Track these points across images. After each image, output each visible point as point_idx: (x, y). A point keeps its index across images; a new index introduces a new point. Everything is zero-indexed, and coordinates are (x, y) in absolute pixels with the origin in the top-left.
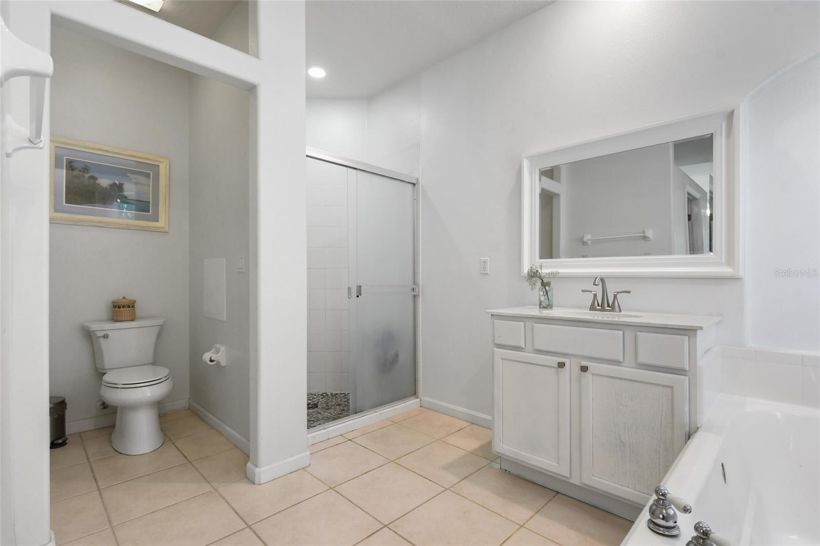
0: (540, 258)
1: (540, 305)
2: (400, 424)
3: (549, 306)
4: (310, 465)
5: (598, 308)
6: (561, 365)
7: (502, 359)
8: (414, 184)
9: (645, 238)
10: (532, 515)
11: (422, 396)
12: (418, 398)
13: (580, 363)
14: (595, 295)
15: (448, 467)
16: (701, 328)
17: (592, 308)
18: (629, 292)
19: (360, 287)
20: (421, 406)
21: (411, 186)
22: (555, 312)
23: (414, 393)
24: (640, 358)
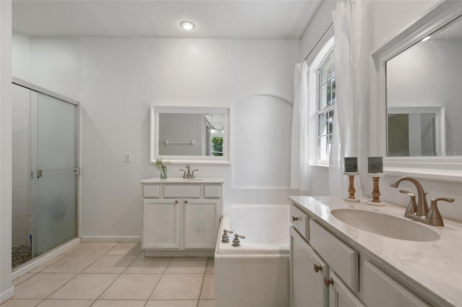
0: (159, 155)
1: (161, 177)
2: (72, 255)
3: (165, 177)
4: (15, 295)
5: (186, 177)
6: (177, 202)
7: (148, 204)
8: (76, 105)
9: (192, 144)
10: (166, 268)
11: (82, 235)
12: (78, 238)
13: (184, 200)
14: (185, 172)
15: (118, 265)
16: (224, 183)
17: (184, 177)
18: (198, 170)
19: (41, 171)
20: (81, 242)
21: (73, 106)
22: (169, 180)
23: (76, 235)
24: (207, 195)
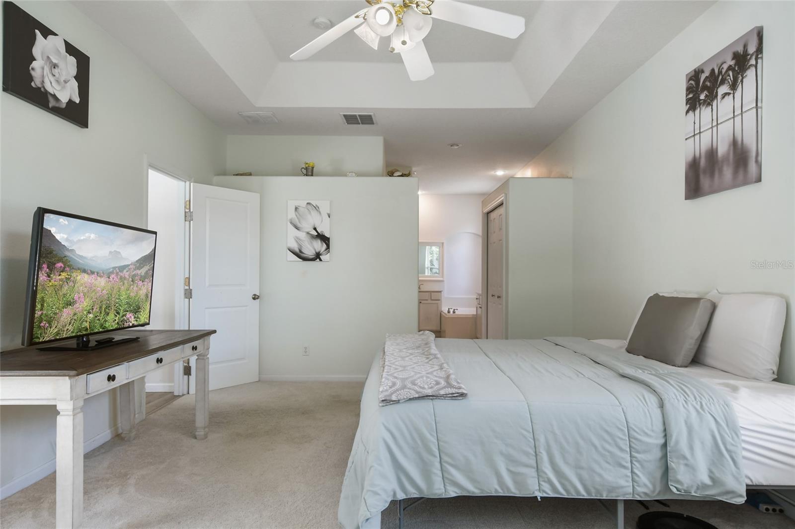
24: (432, 298)
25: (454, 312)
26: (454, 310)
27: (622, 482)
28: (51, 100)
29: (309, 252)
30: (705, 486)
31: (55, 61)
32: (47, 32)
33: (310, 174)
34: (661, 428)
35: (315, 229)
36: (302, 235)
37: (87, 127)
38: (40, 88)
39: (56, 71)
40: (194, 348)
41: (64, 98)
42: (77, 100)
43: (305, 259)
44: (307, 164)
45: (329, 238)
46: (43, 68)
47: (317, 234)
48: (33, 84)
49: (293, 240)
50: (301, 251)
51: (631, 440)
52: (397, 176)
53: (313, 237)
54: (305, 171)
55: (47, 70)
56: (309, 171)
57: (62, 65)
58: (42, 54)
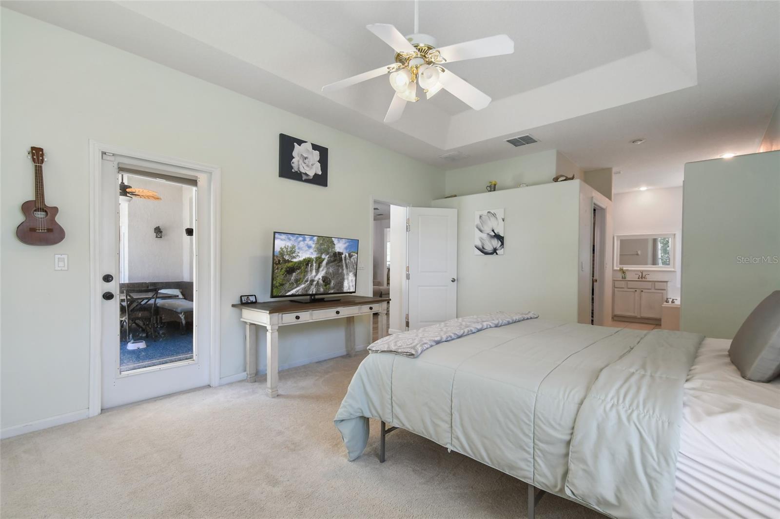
0: (620, 265)
1: (622, 278)
3: (625, 278)
5: (641, 277)
6: (636, 291)
13: (641, 290)
14: (639, 275)
24: (656, 288)
25: (673, 302)
26: (673, 300)
27: (523, 465)
28: (303, 175)
29: (489, 248)
30: (607, 504)
31: (305, 156)
32: (300, 142)
33: (493, 190)
34: (570, 425)
35: (493, 231)
36: (484, 236)
37: (327, 186)
38: (297, 172)
39: (306, 161)
40: (371, 308)
41: (311, 174)
42: (320, 173)
43: (486, 253)
44: (491, 182)
45: (503, 237)
46: (299, 161)
47: (494, 234)
48: (293, 170)
49: (478, 240)
50: (483, 248)
51: (536, 427)
52: (561, 181)
53: (492, 237)
54: (489, 189)
55: (301, 162)
56: (493, 188)
57: (310, 156)
58: (298, 154)
